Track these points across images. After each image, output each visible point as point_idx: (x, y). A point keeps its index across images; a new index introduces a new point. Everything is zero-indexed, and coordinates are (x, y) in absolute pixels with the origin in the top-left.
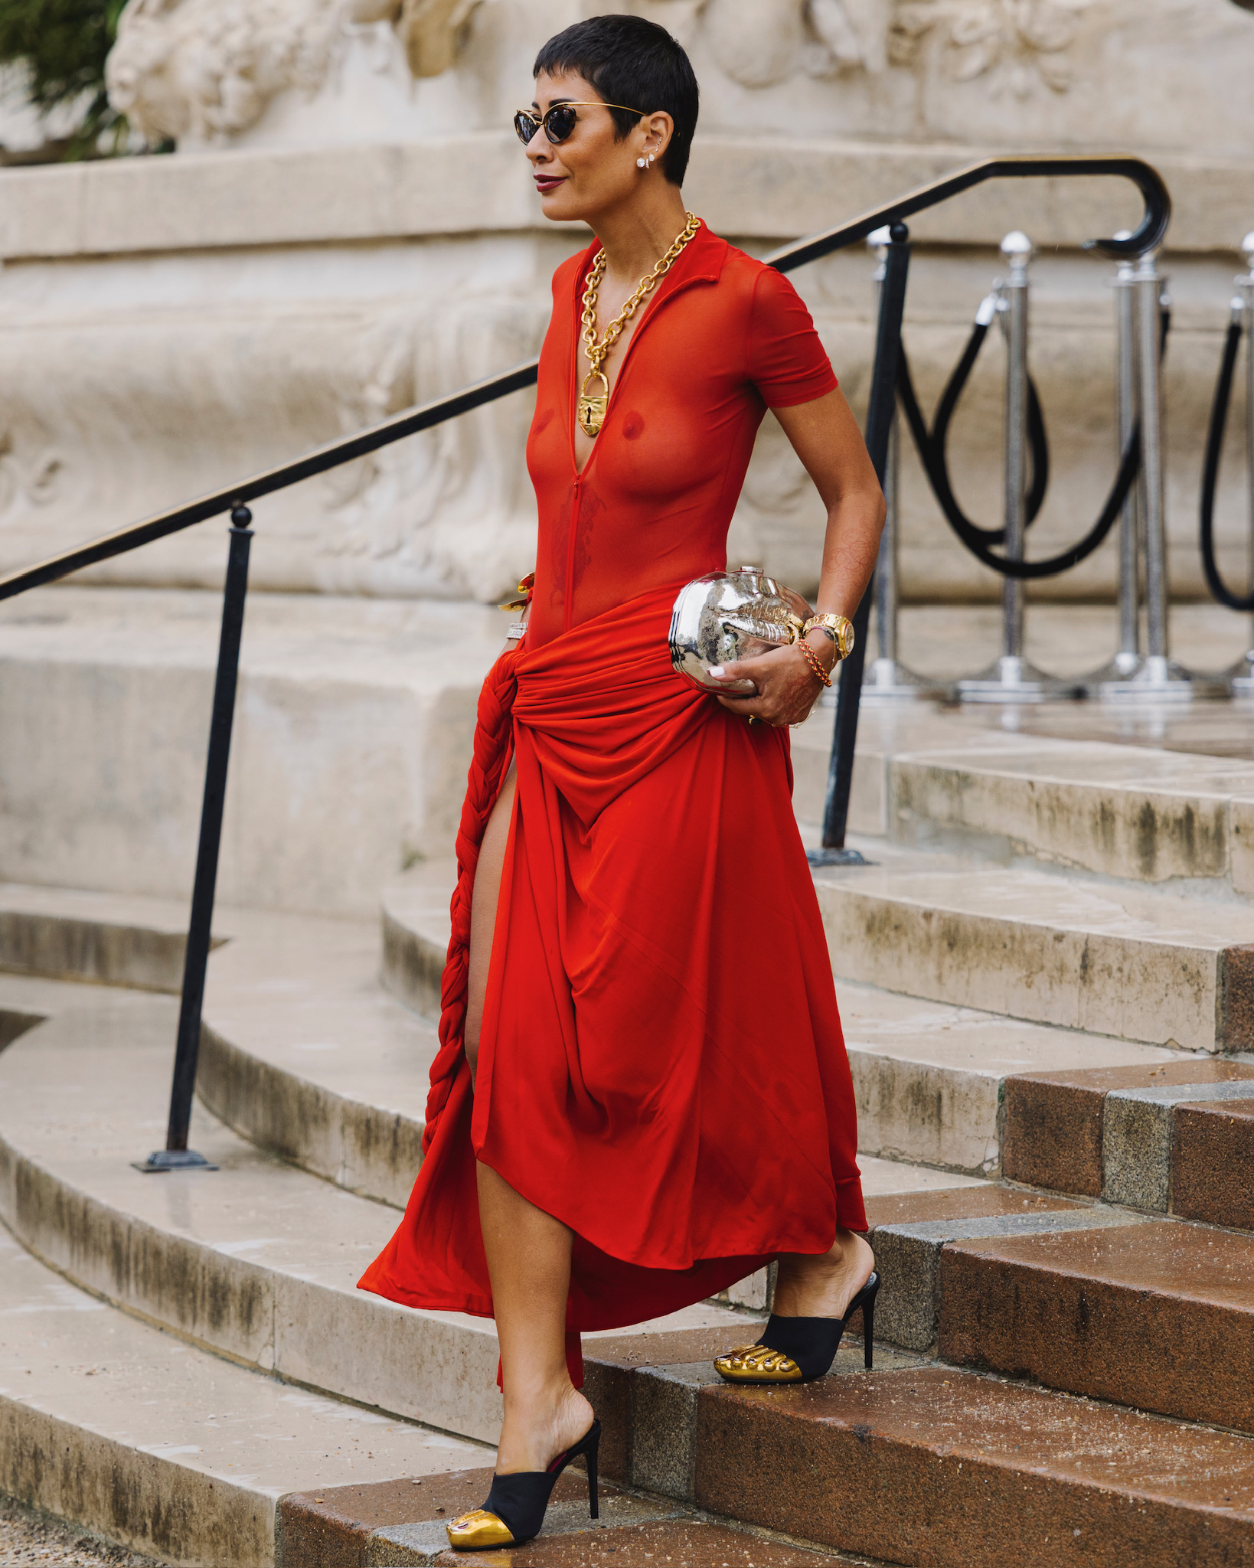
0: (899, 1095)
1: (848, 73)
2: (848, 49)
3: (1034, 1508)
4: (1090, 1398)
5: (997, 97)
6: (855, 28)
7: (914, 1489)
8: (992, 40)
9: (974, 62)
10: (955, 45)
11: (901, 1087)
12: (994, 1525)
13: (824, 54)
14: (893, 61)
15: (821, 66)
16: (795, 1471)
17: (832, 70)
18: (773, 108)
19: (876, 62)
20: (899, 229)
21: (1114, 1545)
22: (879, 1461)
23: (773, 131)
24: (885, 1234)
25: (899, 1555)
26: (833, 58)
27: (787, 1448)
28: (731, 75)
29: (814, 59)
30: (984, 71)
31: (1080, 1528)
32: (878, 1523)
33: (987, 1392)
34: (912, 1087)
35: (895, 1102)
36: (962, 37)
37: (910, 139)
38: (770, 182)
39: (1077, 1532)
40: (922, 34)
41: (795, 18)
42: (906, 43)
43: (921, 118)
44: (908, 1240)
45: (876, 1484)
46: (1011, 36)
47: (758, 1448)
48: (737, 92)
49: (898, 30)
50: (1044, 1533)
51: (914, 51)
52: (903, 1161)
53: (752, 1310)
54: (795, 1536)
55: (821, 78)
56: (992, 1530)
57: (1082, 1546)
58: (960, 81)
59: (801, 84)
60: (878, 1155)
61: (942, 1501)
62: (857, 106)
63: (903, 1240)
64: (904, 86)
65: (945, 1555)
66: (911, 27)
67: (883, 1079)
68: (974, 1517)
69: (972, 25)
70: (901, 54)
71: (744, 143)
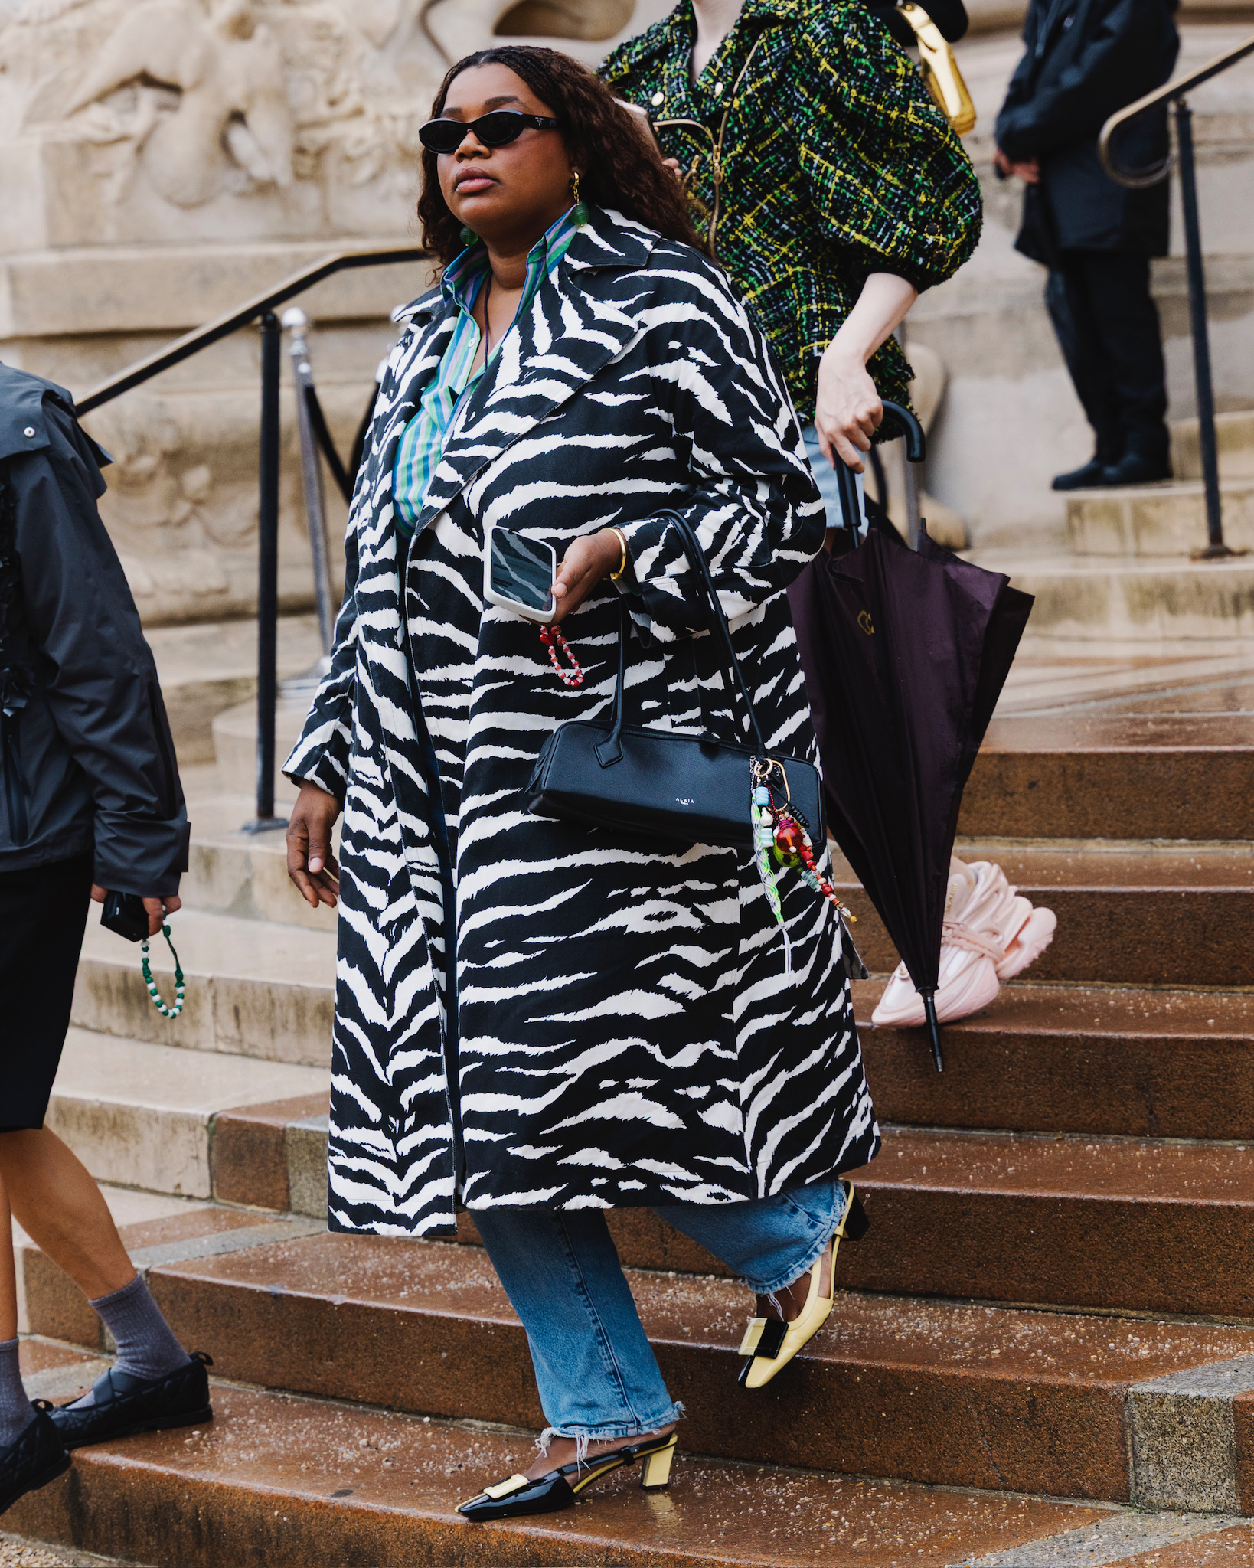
0: (310, 1013)
1: (265, 189)
2: (261, 170)
3: (410, 1338)
4: (460, 1244)
5: (386, 198)
6: (265, 152)
7: (318, 1332)
8: (377, 153)
9: (365, 171)
10: (348, 159)
11: (311, 1007)
12: (381, 1355)
13: (242, 176)
14: (299, 176)
15: (241, 185)
16: (227, 1327)
17: (250, 187)
18: (206, 222)
19: (284, 178)
20: (269, 317)
21: (472, 1362)
22: (290, 1313)
23: (207, 241)
24: (294, 1129)
25: (311, 1387)
26: (250, 178)
27: (219, 1309)
28: (169, 199)
29: (233, 180)
30: (374, 178)
31: (446, 1351)
32: (294, 1362)
33: (379, 1247)
34: (318, 1007)
35: (307, 1020)
36: (353, 152)
37: (319, 237)
38: (206, 282)
39: (444, 1355)
40: (320, 153)
41: (216, 148)
42: (308, 162)
43: (327, 219)
44: (312, 1132)
45: (290, 1331)
46: (392, 148)
47: (198, 1311)
48: (175, 213)
49: (300, 151)
50: (419, 1358)
51: (317, 167)
52: (318, 1066)
53: (201, 1199)
54: (232, 1379)
55: (242, 195)
56: (380, 1359)
57: (450, 1365)
58: (355, 187)
59: (226, 201)
60: (299, 1063)
61: (340, 1340)
62: (271, 215)
63: (308, 1133)
64: (310, 196)
65: (347, 1383)
66: (312, 149)
67: (297, 1003)
68: (365, 1350)
69: (360, 142)
70: (305, 170)
71: (184, 253)
